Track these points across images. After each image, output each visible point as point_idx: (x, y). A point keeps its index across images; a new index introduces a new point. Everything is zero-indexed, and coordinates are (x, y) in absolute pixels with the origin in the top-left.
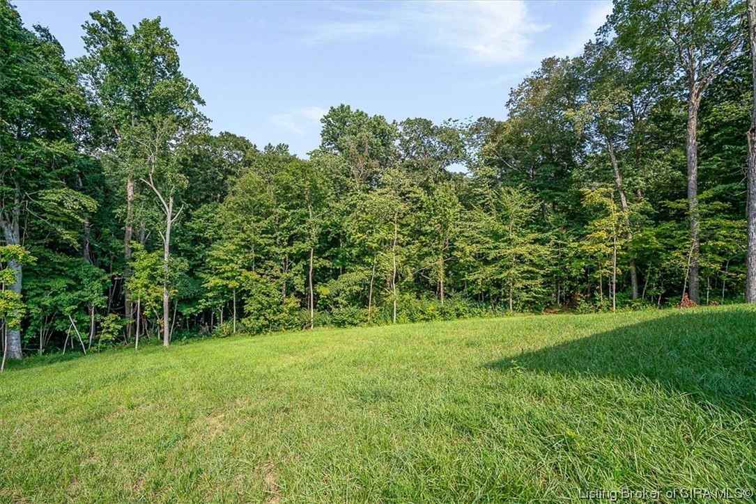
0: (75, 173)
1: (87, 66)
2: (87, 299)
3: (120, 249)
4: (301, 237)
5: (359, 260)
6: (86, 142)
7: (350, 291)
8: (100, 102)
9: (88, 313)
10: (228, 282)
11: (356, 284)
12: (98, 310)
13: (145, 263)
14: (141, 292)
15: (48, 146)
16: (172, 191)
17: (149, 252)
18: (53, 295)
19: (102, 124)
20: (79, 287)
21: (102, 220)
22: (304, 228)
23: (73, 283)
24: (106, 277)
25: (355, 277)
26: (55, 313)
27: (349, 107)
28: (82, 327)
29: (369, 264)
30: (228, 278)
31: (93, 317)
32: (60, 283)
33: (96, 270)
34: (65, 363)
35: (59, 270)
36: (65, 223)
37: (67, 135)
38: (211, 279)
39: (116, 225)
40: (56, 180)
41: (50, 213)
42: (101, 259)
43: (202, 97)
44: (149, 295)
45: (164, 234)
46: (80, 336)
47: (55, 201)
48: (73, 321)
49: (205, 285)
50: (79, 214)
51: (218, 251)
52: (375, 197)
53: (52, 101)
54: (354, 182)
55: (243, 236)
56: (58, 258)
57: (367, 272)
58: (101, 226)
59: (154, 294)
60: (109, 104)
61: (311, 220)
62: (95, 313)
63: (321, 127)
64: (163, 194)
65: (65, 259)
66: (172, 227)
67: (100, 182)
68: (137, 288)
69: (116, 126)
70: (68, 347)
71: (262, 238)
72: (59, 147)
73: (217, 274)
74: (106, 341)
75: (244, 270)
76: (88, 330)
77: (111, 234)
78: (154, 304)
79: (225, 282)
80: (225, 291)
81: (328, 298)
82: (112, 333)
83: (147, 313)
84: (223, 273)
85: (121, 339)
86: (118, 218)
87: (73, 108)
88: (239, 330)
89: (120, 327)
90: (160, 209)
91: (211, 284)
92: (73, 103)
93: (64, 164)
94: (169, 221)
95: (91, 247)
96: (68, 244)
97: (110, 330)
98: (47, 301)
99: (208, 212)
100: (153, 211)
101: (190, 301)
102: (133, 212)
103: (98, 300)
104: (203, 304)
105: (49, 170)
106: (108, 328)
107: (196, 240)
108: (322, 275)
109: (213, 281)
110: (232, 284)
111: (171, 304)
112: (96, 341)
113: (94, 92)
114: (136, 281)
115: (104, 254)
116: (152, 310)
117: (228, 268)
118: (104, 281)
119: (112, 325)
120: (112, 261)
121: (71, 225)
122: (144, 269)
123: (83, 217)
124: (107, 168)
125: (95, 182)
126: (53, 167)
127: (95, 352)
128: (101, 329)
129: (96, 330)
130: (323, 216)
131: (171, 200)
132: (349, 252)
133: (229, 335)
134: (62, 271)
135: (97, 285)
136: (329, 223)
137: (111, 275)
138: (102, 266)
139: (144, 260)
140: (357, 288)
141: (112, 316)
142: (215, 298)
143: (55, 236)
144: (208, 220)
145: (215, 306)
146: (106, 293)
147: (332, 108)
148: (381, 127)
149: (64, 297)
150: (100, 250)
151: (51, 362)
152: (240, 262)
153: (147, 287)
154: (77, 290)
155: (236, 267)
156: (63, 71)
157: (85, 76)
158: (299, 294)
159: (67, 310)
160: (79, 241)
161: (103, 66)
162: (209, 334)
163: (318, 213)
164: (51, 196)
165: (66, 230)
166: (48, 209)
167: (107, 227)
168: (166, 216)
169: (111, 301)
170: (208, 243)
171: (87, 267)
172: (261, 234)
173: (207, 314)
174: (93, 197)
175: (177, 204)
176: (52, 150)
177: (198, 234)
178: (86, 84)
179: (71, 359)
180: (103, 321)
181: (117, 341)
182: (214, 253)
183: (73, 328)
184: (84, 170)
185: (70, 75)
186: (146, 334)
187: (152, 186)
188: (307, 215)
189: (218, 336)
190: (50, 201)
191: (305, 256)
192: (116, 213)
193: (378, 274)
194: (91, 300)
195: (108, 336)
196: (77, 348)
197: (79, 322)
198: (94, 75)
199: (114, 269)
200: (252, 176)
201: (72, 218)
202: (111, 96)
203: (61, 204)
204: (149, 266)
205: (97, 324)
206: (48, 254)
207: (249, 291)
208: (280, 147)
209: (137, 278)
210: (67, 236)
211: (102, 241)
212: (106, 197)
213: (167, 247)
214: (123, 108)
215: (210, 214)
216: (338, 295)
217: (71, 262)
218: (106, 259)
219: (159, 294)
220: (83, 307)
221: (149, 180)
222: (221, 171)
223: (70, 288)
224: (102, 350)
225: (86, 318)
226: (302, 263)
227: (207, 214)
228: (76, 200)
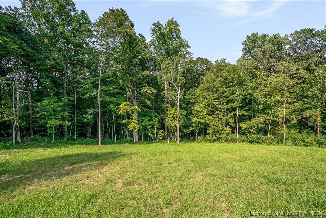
0: (150, 81)
1: (152, 43)
2: (154, 124)
3: (163, 107)
4: (233, 101)
5: (263, 111)
6: (152, 70)
7: (258, 127)
8: (156, 55)
9: (154, 129)
10: (201, 120)
11: (261, 123)
12: (157, 128)
13: (171, 112)
14: (170, 122)
15: (143, 73)
16: (180, 84)
17: (172, 108)
18: (145, 122)
19: (157, 63)
20: (152, 120)
21: (158, 97)
22: (234, 96)
23: (150, 118)
24: (159, 117)
25: (260, 120)
26: (145, 129)
27: (257, 33)
28: (153, 134)
29: (268, 114)
30: (200, 119)
31: (156, 131)
32: (147, 119)
33: (156, 114)
34: (149, 145)
35: (146, 114)
36: (147, 98)
37: (147, 68)
38: (194, 119)
39: (162, 98)
40: (145, 84)
41: (143, 95)
42: (158, 110)
43: (189, 45)
44: (172, 124)
45: (177, 101)
46: (153, 136)
47: (145, 91)
48: (150, 131)
49: (192, 121)
50: (151, 95)
51: (197, 107)
52: (273, 79)
53: (143, 58)
54: (260, 72)
55: (207, 101)
56: (146, 110)
57: (267, 117)
58: (157, 99)
59: (174, 124)
60: (159, 55)
61: (237, 92)
62: (156, 129)
63: (242, 47)
64: (177, 86)
65: (148, 111)
66: (180, 98)
67: (157, 83)
68: (168, 121)
69: (161, 62)
70: (149, 140)
71: (215, 101)
72: (146, 73)
73: (196, 117)
74: (159, 139)
75: (207, 115)
76: (154, 135)
77: (160, 102)
78: (174, 127)
79: (200, 120)
80: (199, 124)
81: (245, 129)
82: (161, 136)
83: (172, 130)
84: (199, 116)
85: (164, 138)
86: (162, 96)
87: (149, 59)
88: (205, 140)
89: (163, 135)
90: (176, 92)
91: (194, 121)
92: (149, 57)
93: (147, 78)
94: (179, 96)
95: (155, 106)
96: (149, 105)
97: (161, 135)
98: (144, 124)
99: (193, 92)
100: (173, 93)
101: (187, 127)
102: (167, 94)
103: (157, 125)
104: (191, 129)
105: (143, 81)
106: (160, 135)
107: (188, 103)
108: (243, 119)
109: (195, 120)
110: (202, 121)
111: (180, 128)
112: (157, 139)
113: (154, 51)
114: (168, 118)
115: (158, 109)
116: (173, 130)
117: (201, 114)
118: (159, 118)
119: (161, 134)
120: (161, 111)
121: (149, 99)
122: (171, 114)
123: (152, 96)
124: (158, 78)
125: (155, 84)
126: (144, 80)
127: (156, 142)
128: (158, 135)
129: (156, 135)
130: (244, 91)
131: (180, 88)
132: (257, 108)
133: (201, 142)
134: (147, 114)
135: (157, 119)
136: (246, 93)
137: (161, 116)
138: (158, 113)
139: (171, 111)
140: (261, 125)
141: (161, 131)
142: (195, 126)
143: (145, 103)
144: (193, 95)
145: (195, 130)
146: (159, 122)
147: (248, 36)
148: (277, 40)
149: (148, 123)
150: (157, 107)
151: (145, 144)
152: (205, 112)
153: (172, 121)
154: (151, 121)
155: (204, 114)
156: (146, 47)
157: (151, 47)
158: (231, 127)
159: (149, 127)
160: (152, 104)
161: (156, 41)
162: (193, 140)
163: (241, 89)
164: (144, 89)
165: (148, 101)
166: (143, 94)
167: (159, 99)
168: (178, 94)
169: (160, 125)
170: (193, 104)
171: (154, 114)
172: (214, 100)
173: (192, 132)
174: (155, 89)
175: (182, 89)
176: (144, 74)
177: (189, 101)
178: (152, 49)
179: (150, 144)
180: (158, 132)
181: (162, 140)
182: (195, 108)
183: (150, 134)
184: (152, 79)
185: (148, 47)
186: (171, 138)
187: (173, 83)
188: (236, 90)
189: (196, 142)
190: (144, 91)
191: (234, 109)
192: (162, 94)
193: (274, 118)
194: (155, 125)
195: (160, 137)
196: (151, 141)
197: (152, 132)
198: (154, 45)
199: (161, 114)
200: (210, 75)
201: (149, 96)
202: (159, 52)
203: (146, 92)
204: (172, 113)
205: (157, 133)
206: (144, 108)
207: (209, 124)
208: (222, 60)
209: (168, 117)
210: (148, 102)
211: (158, 104)
212: (159, 88)
213: (178, 106)
214: (163, 55)
215: (193, 93)
216: (251, 128)
217: (149, 111)
218: (159, 111)
219: (176, 124)
220: (153, 127)
221: (172, 81)
222: (197, 74)
223: (149, 120)
224: (158, 142)
225: (154, 131)
226: (233, 113)
227: (192, 93)
228: (150, 90)
